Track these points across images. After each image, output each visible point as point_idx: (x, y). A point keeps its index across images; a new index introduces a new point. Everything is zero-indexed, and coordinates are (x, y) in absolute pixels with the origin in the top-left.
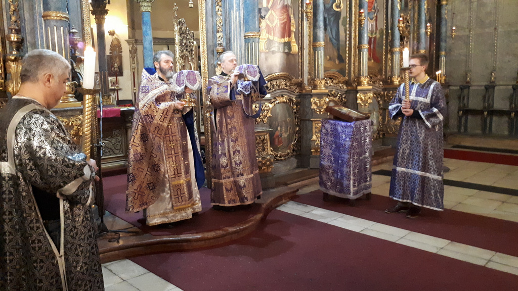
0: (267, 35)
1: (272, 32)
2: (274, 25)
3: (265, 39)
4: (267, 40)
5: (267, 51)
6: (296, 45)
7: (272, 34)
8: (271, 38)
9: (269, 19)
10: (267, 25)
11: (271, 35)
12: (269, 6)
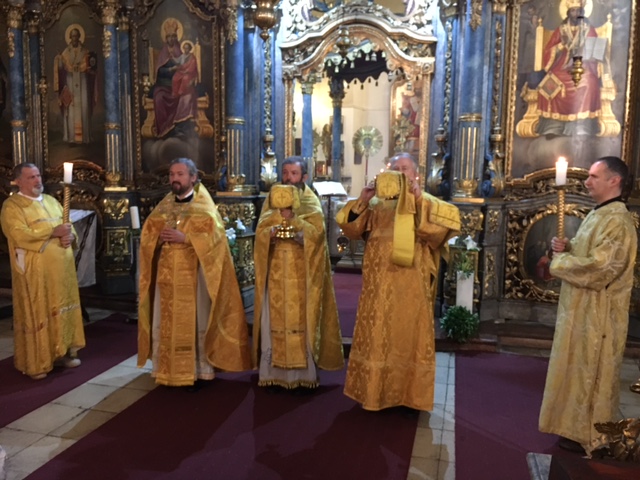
0: (539, 111)
1: (549, 106)
2: (554, 94)
3: (534, 118)
4: (537, 119)
5: (537, 135)
6: (616, 122)
7: (549, 109)
8: (547, 115)
9: (544, 88)
10: (541, 97)
11: (546, 111)
12: (547, 68)
